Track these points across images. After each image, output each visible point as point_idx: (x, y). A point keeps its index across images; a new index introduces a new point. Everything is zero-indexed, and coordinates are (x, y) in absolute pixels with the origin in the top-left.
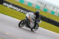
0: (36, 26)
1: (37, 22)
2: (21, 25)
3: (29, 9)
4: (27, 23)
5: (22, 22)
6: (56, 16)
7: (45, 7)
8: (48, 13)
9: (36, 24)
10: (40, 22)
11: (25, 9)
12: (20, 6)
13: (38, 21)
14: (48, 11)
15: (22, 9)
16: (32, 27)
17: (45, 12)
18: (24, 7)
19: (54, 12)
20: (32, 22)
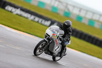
13: (67, 41)
14: (71, 16)
16: (57, 53)
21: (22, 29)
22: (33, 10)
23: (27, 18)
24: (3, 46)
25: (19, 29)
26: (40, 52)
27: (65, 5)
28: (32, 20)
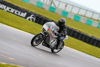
0: (59, 44)
1: (62, 38)
2: (34, 43)
3: (25, 8)
4: (45, 39)
5: (37, 38)
6: (70, 19)
7: (51, 4)
8: (57, 14)
9: (59, 41)
10: (65, 38)
11: (17, 7)
12: (9, 2)
13: (62, 36)
14: (57, 11)
15: (12, 8)
16: (53, 46)
17: (52, 13)
18: (15, 5)
19: (67, 13)
20: (52, 37)
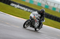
21: (20, 16)
22: (26, 5)
23: (23, 10)
24: (9, 26)
25: (19, 16)
26: (27, 26)
27: (45, 1)
28: (26, 11)
